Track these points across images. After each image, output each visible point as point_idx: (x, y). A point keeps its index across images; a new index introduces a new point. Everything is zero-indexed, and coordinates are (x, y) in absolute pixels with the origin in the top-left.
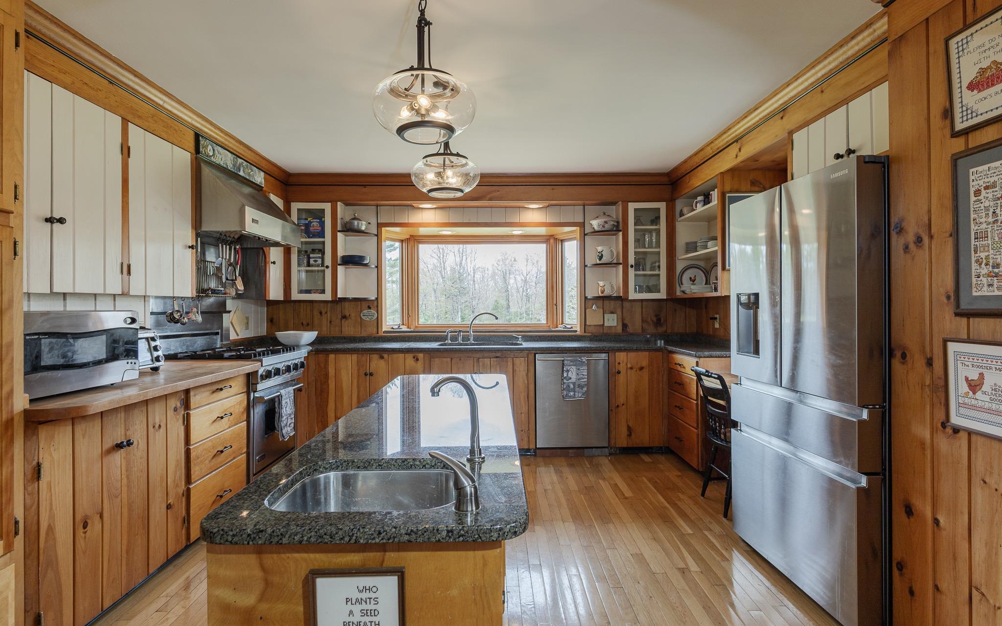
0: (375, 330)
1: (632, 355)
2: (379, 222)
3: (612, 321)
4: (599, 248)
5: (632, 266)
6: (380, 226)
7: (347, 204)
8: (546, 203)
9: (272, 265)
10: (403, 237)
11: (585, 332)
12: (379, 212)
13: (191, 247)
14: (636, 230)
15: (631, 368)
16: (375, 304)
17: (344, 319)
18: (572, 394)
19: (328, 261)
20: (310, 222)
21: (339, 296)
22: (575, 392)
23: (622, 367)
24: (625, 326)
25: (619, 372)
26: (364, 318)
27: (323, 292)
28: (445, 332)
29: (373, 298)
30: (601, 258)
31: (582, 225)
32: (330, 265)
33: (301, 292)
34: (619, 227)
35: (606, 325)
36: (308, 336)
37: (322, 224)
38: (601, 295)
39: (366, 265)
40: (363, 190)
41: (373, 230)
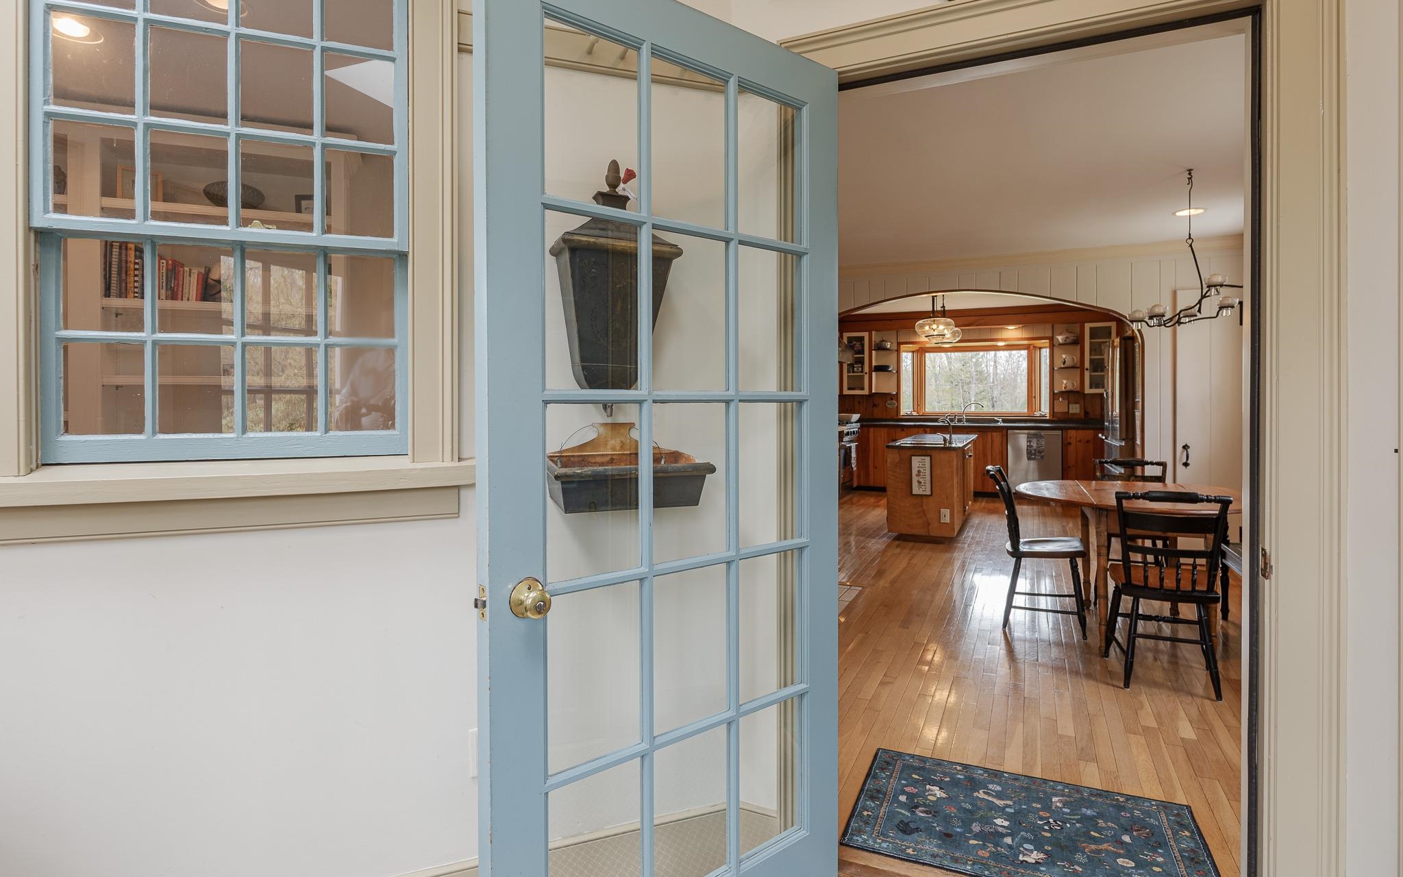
0: (896, 414)
1: (1080, 432)
2: (899, 341)
3: (1075, 409)
4: (1064, 357)
5: (1087, 369)
6: (899, 344)
7: (877, 331)
8: (1021, 326)
10: (914, 350)
11: (1053, 417)
12: (899, 336)
14: (1091, 343)
15: (1080, 441)
16: (896, 397)
17: (875, 407)
18: (1033, 457)
19: (866, 369)
20: (854, 344)
21: (873, 392)
22: (1035, 455)
23: (1073, 441)
24: (1086, 413)
25: (1070, 444)
26: (888, 406)
27: (863, 389)
29: (895, 393)
30: (1064, 363)
31: (1051, 339)
32: (868, 372)
33: (849, 389)
34: (1077, 341)
35: (1071, 412)
36: (856, 417)
37: (863, 345)
38: (1064, 390)
39: (890, 371)
40: (890, 322)
41: (895, 347)
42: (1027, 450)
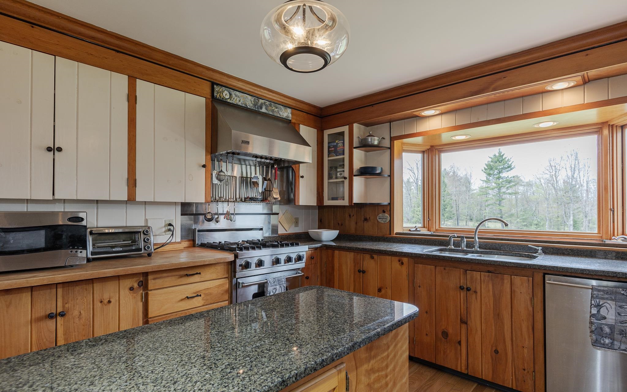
0: (388, 232)
2: (392, 136)
6: (392, 139)
7: (361, 124)
8: (577, 77)
9: (301, 179)
10: (424, 148)
12: (392, 128)
13: (204, 166)
16: (389, 209)
17: (366, 221)
18: (607, 341)
20: (337, 144)
21: (356, 202)
27: (344, 198)
28: (448, 236)
29: (386, 203)
32: (348, 176)
39: (379, 174)
40: (370, 109)
41: (387, 143)
42: (591, 323)
